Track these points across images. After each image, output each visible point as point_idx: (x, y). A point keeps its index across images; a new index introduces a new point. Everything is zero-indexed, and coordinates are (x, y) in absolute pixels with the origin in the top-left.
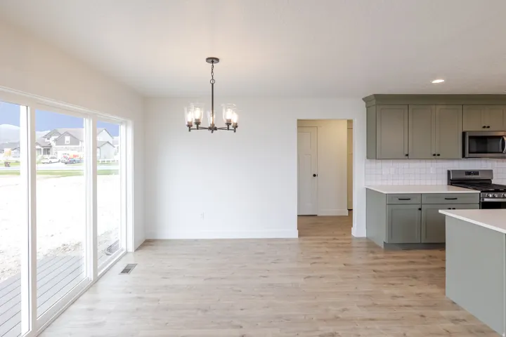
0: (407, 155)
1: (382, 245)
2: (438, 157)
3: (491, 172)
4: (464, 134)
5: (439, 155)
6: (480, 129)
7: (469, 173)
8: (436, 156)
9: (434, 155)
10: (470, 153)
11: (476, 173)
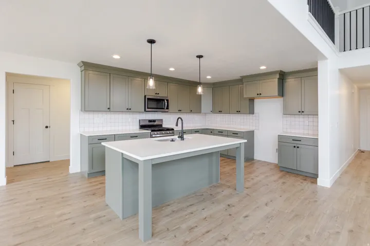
0: (109, 109)
1: (87, 176)
2: (129, 111)
3: (161, 120)
4: (145, 96)
5: (130, 109)
6: (154, 95)
7: (150, 121)
8: (129, 110)
9: (128, 109)
10: (148, 108)
11: (154, 121)
